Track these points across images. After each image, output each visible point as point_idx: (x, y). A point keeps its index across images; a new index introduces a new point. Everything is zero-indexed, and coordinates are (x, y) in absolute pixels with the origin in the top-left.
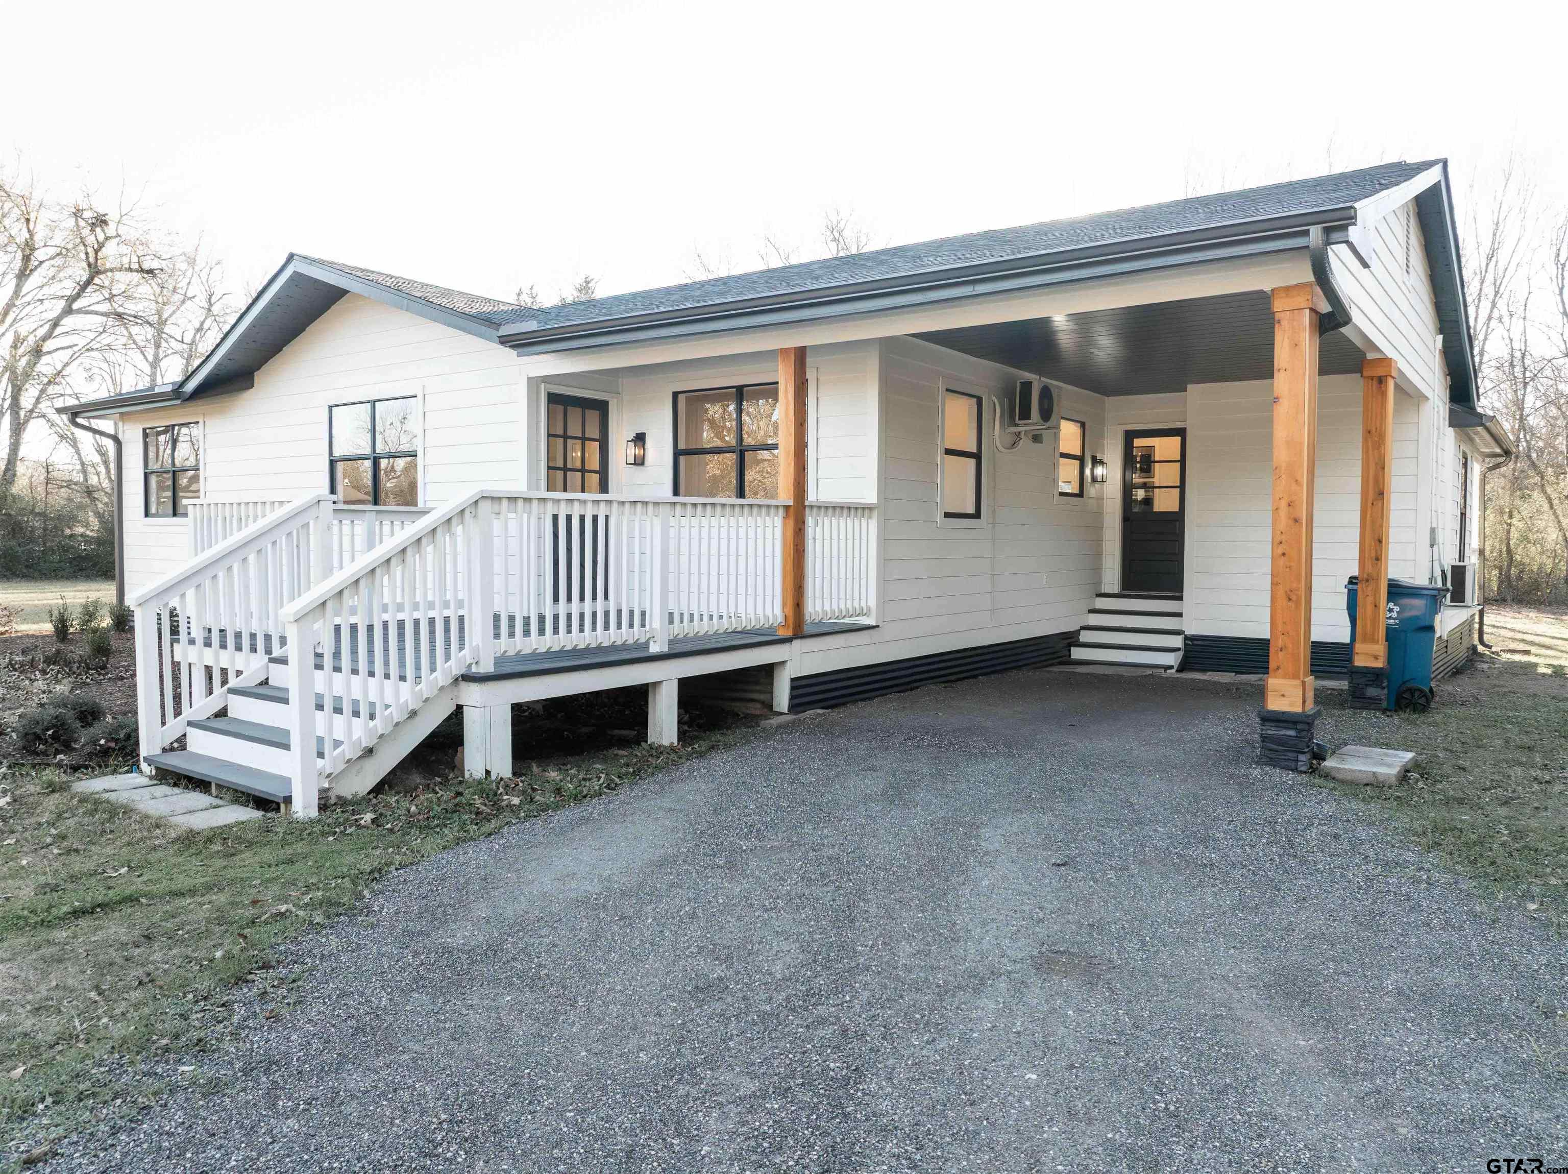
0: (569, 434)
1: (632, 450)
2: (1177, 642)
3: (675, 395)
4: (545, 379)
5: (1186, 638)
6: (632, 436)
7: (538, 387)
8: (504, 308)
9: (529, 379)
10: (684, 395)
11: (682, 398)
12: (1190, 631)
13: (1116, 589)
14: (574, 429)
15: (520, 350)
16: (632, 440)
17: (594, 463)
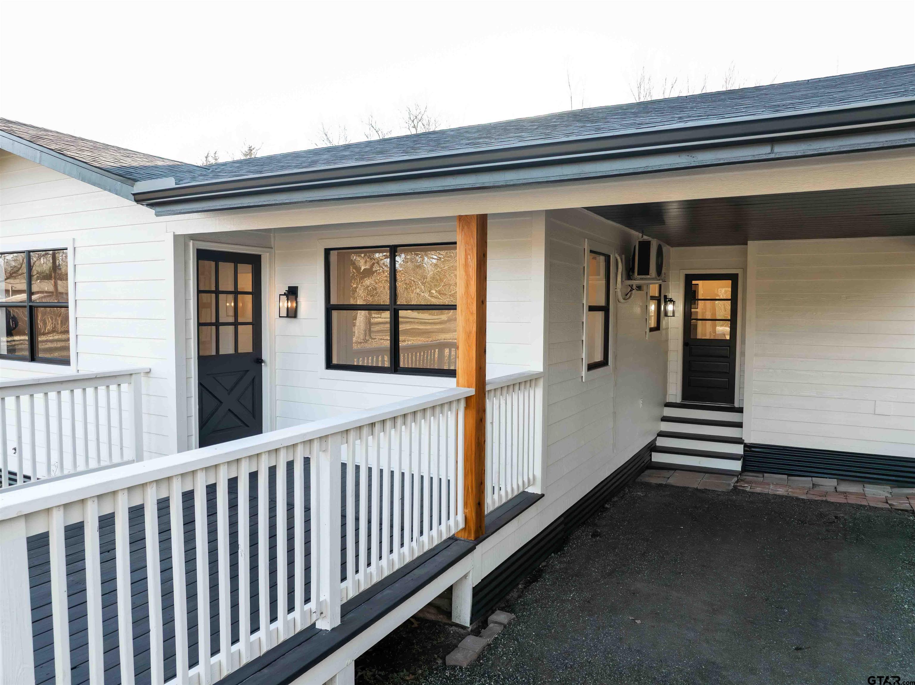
0: (221, 289)
1: (285, 304)
2: (739, 449)
3: (327, 252)
4: (194, 237)
5: (746, 446)
6: (284, 289)
7: (186, 246)
8: (160, 163)
9: (176, 238)
10: (336, 252)
11: (333, 256)
12: (749, 439)
13: (678, 399)
14: (226, 284)
15: (159, 209)
16: (285, 294)
17: (247, 315)
